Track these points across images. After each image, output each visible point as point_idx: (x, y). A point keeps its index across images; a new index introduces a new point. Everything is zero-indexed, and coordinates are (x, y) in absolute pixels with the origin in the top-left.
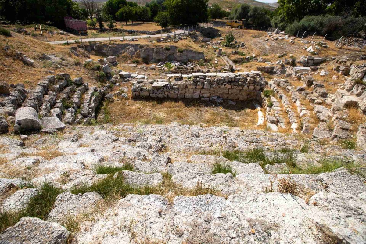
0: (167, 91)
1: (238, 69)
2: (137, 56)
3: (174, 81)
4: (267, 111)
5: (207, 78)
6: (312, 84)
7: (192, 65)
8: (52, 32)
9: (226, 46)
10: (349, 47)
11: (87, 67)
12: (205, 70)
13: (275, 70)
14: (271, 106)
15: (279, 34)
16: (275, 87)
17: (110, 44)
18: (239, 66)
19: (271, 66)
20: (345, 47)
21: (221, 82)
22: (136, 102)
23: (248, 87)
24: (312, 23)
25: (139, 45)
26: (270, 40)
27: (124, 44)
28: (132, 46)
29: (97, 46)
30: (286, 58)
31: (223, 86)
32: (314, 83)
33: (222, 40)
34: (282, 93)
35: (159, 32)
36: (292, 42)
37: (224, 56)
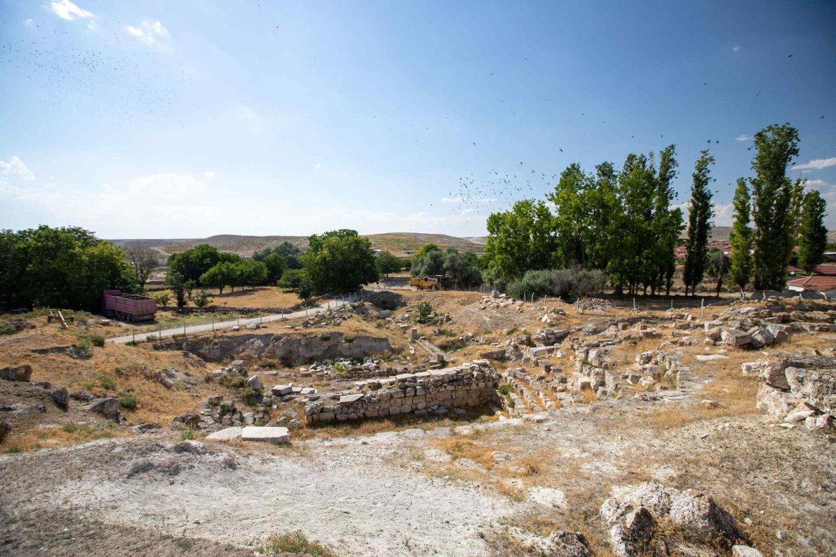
0: (362, 407)
1: (452, 359)
2: (268, 355)
3: (370, 391)
4: (510, 413)
5: (419, 381)
6: (550, 370)
7: (373, 361)
8: (84, 322)
9: (420, 322)
10: (591, 312)
11: (225, 383)
12: (399, 368)
13: (507, 355)
14: (512, 405)
15: (498, 298)
16: (511, 380)
17: (215, 337)
18: (453, 355)
19: (500, 349)
20: (587, 311)
21: (440, 383)
22: (316, 431)
23: (477, 385)
24: (539, 281)
25: (272, 335)
26: (488, 309)
27: (243, 336)
28: (259, 337)
29: (190, 343)
30: (518, 335)
31: (443, 389)
32: (552, 368)
33: (410, 311)
34: (522, 386)
35: (297, 308)
36: (519, 309)
37: (423, 341)
